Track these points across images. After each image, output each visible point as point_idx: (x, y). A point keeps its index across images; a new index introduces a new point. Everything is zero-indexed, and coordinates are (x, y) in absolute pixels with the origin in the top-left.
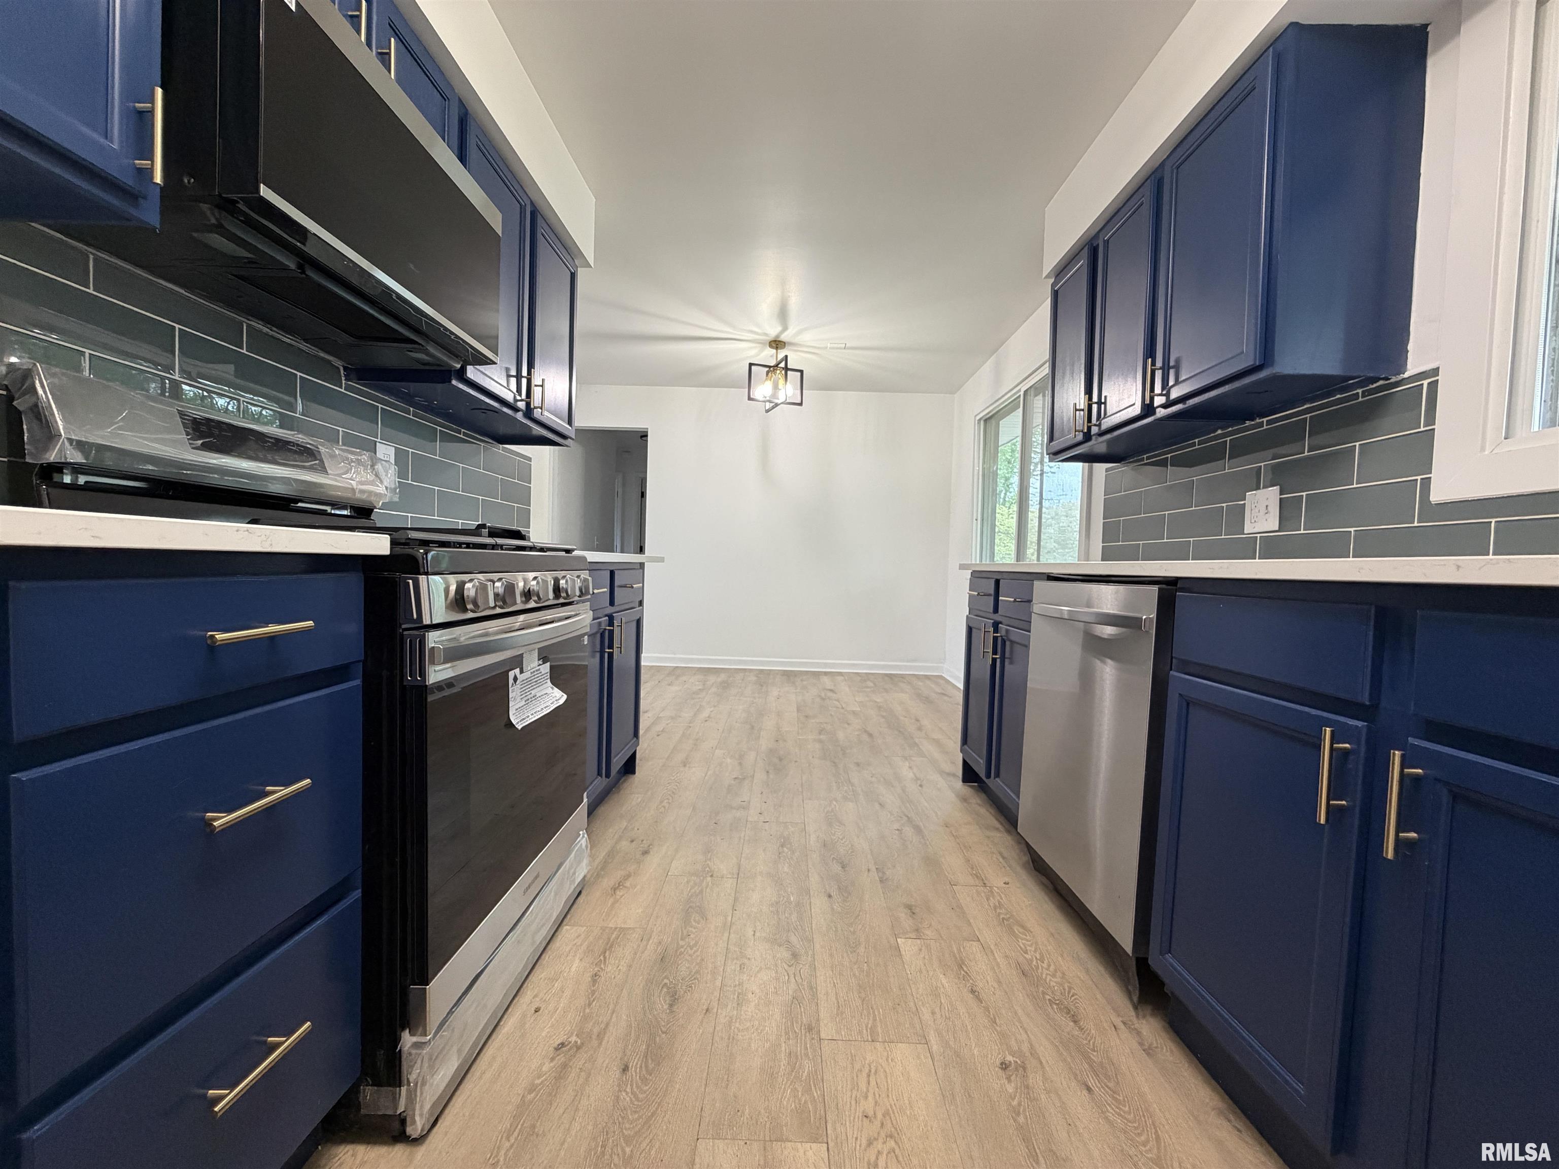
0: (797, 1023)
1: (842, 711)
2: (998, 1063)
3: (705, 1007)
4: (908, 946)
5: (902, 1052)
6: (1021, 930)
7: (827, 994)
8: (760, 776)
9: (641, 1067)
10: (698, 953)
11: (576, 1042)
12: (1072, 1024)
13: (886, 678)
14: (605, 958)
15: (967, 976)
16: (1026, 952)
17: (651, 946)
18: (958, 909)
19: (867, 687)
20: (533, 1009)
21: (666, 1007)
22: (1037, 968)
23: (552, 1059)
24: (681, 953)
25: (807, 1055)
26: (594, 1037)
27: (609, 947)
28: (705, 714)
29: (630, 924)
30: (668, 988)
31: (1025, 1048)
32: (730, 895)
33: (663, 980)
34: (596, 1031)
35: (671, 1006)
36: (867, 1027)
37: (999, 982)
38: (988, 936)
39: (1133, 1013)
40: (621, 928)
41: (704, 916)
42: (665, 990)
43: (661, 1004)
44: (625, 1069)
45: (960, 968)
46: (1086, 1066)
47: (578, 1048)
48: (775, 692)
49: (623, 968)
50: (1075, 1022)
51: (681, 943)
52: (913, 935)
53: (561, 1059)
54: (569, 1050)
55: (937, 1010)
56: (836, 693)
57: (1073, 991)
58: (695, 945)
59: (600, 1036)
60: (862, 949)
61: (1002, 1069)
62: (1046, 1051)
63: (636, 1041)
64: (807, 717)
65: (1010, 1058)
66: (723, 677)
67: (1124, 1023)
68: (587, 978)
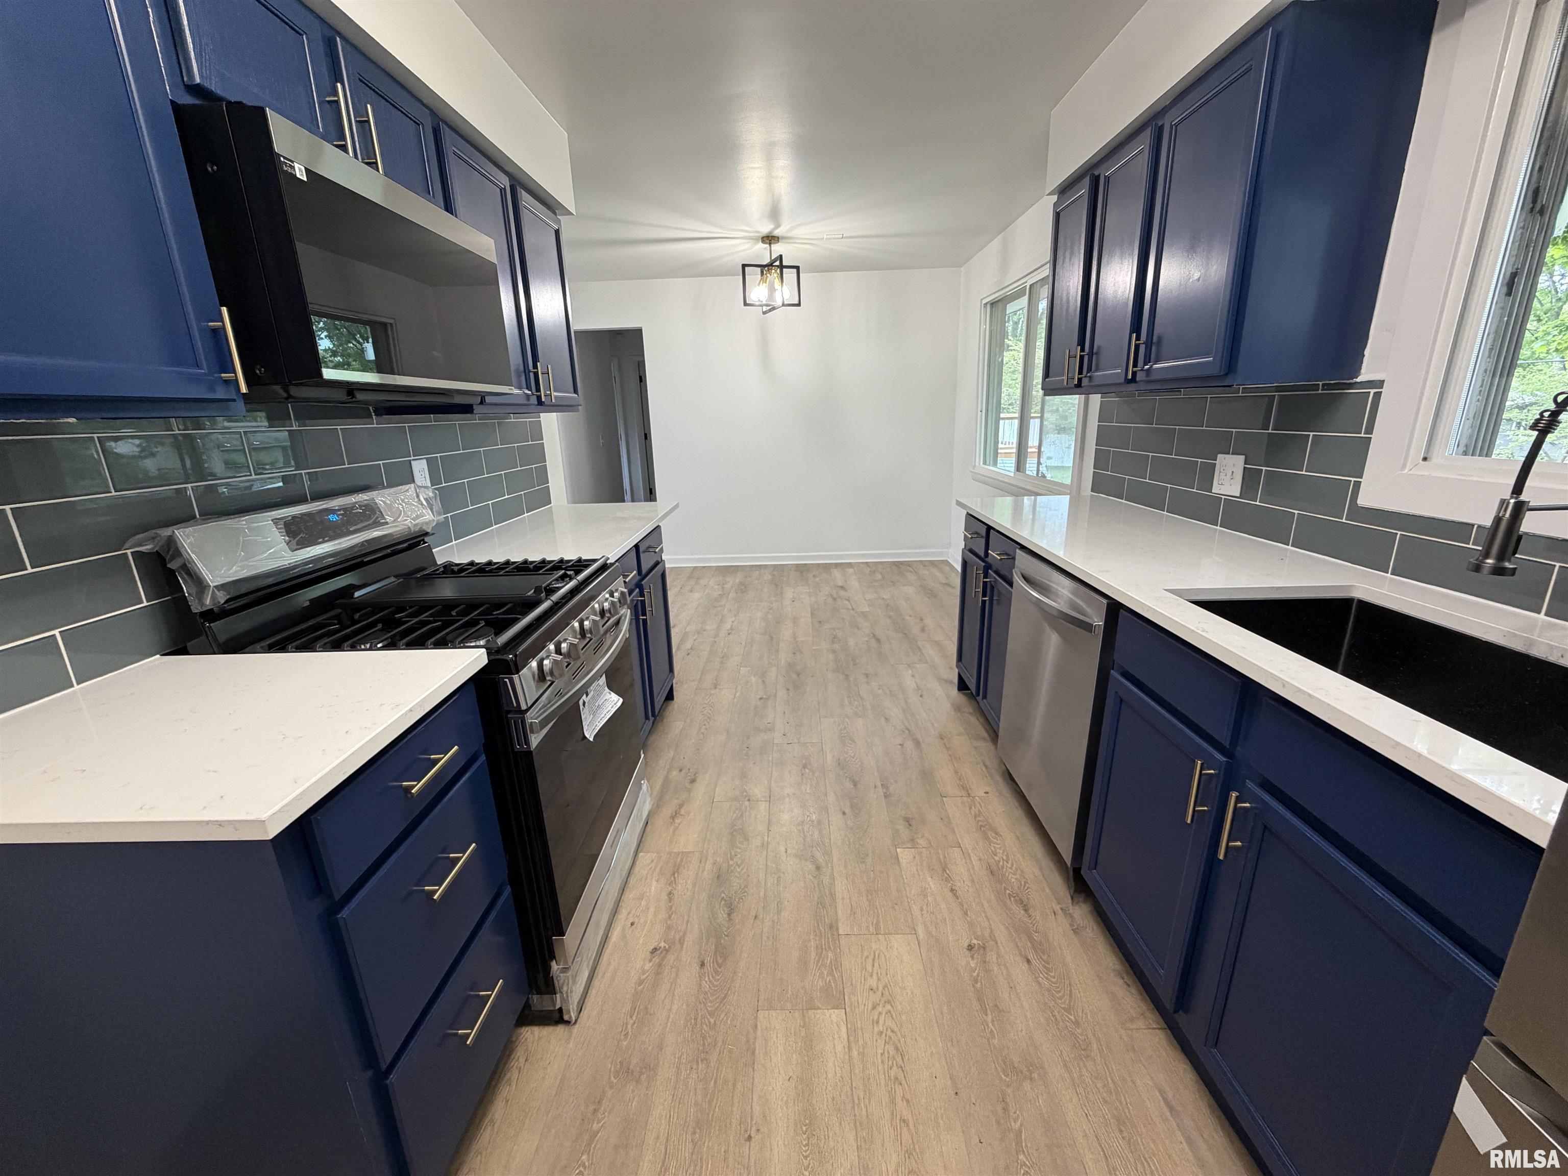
0: (821, 923)
1: (852, 612)
2: (966, 945)
3: (754, 914)
4: (904, 854)
5: (897, 941)
6: (994, 835)
7: (843, 899)
8: (782, 693)
9: (713, 961)
10: (745, 870)
11: (665, 947)
12: (1023, 912)
13: (894, 567)
14: (675, 878)
15: (948, 879)
16: (996, 855)
17: (708, 866)
18: (946, 819)
19: (876, 581)
20: (630, 924)
21: (725, 916)
22: (1003, 867)
23: (650, 960)
24: (732, 871)
25: (829, 947)
26: (677, 941)
27: (676, 871)
28: (728, 626)
29: (690, 848)
30: (726, 901)
31: (987, 934)
32: (765, 816)
33: (720, 896)
34: (678, 937)
35: (729, 915)
36: (872, 923)
37: (973, 881)
38: (967, 842)
39: (1070, 901)
40: (683, 852)
41: (746, 839)
42: (723, 902)
43: (722, 914)
44: (702, 965)
45: (944, 870)
46: (1029, 944)
47: (667, 951)
48: (789, 593)
49: (690, 886)
50: (1026, 911)
51: (731, 863)
52: (909, 845)
53: (656, 960)
54: (661, 953)
55: (925, 908)
56: (846, 591)
57: (1027, 885)
58: (742, 864)
59: (681, 941)
60: (869, 860)
61: (968, 949)
62: (1001, 934)
63: (707, 943)
64: (820, 622)
65: (975, 941)
66: (739, 578)
67: (1062, 909)
68: (664, 897)
